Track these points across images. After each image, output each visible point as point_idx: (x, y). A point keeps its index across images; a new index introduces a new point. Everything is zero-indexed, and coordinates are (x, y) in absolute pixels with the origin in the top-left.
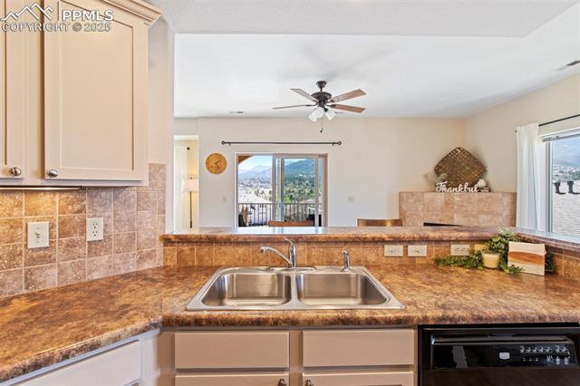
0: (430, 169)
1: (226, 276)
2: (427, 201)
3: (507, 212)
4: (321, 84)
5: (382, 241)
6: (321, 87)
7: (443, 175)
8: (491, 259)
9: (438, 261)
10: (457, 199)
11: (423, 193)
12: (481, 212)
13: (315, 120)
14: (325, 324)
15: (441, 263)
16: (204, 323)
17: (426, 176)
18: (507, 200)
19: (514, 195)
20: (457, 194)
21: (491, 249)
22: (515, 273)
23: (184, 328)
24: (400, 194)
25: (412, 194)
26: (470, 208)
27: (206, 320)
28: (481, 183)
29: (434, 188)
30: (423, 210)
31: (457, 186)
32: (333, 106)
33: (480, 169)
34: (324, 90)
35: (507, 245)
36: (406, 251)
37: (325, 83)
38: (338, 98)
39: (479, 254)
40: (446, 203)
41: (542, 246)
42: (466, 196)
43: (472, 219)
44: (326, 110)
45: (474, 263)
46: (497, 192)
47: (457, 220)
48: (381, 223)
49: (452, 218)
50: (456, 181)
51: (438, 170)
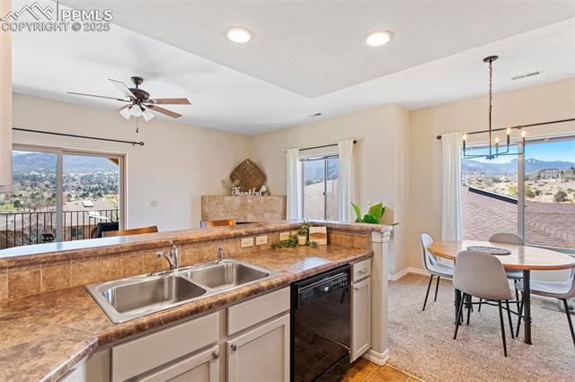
0: (226, 176)
1: (110, 291)
2: (226, 204)
3: (281, 210)
4: (137, 80)
5: (241, 236)
6: (137, 84)
7: (237, 182)
8: (302, 239)
9: (273, 247)
10: (250, 201)
11: (223, 196)
12: (266, 211)
13: (128, 118)
14: (243, 297)
15: (275, 247)
16: (147, 327)
17: (223, 182)
18: (281, 201)
19: (285, 197)
20: (250, 197)
21: (300, 233)
22: (315, 245)
23: (125, 339)
24: (203, 198)
25: (214, 197)
26: (258, 208)
27: (149, 324)
28: (263, 188)
29: (230, 192)
30: (223, 212)
31: (247, 191)
32: (150, 107)
33: (263, 177)
34: (140, 87)
35: (308, 230)
36: (255, 241)
37: (142, 80)
38: (160, 101)
39: (295, 237)
40: (242, 205)
41: (325, 228)
42: (255, 198)
43: (260, 216)
44: (143, 110)
45: (293, 243)
46: (276, 196)
47: (250, 218)
48: (224, 223)
49: (246, 217)
50: (246, 187)
51: (233, 177)
